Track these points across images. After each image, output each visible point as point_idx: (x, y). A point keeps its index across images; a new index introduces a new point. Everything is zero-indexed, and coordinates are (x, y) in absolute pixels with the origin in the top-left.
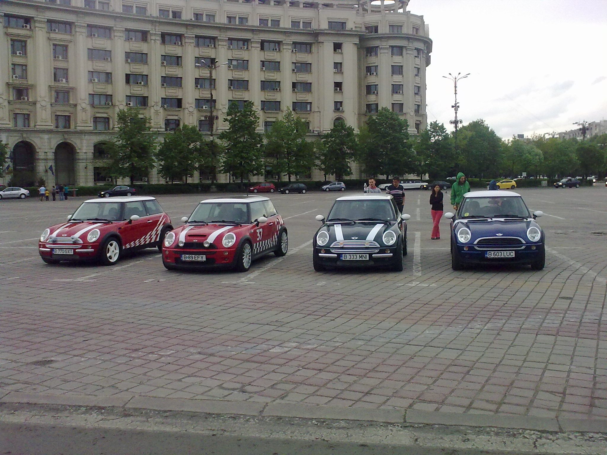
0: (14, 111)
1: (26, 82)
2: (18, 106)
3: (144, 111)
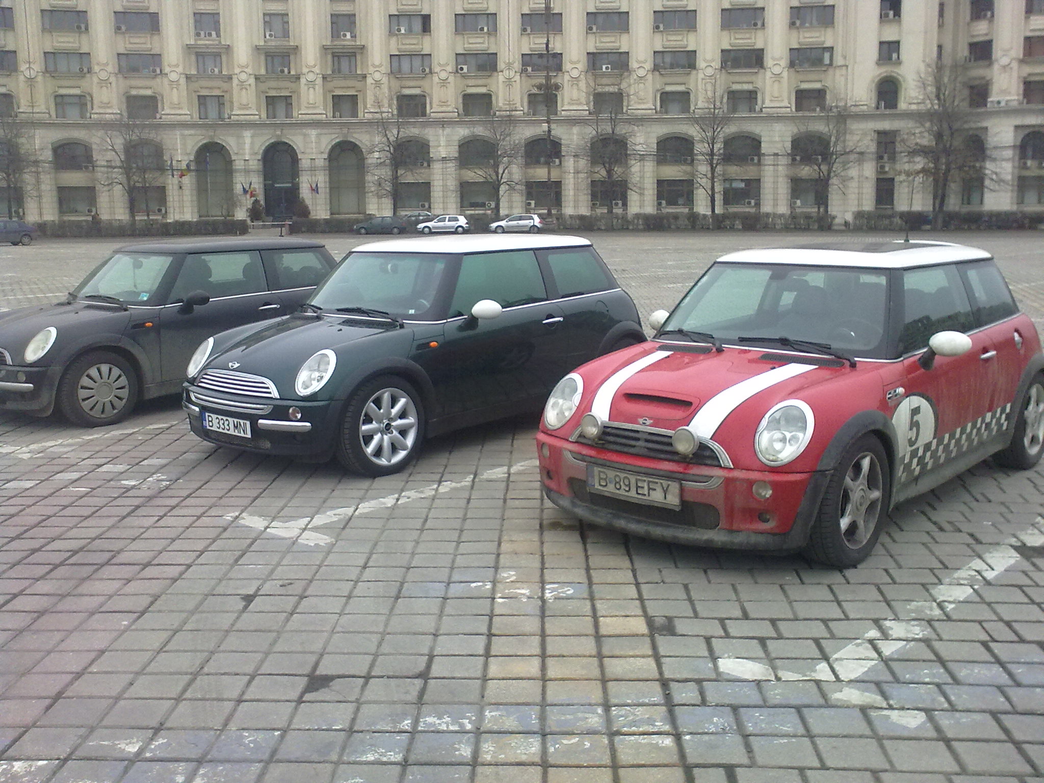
0: (267, 92)
1: (286, 43)
2: (273, 84)
3: (488, 81)
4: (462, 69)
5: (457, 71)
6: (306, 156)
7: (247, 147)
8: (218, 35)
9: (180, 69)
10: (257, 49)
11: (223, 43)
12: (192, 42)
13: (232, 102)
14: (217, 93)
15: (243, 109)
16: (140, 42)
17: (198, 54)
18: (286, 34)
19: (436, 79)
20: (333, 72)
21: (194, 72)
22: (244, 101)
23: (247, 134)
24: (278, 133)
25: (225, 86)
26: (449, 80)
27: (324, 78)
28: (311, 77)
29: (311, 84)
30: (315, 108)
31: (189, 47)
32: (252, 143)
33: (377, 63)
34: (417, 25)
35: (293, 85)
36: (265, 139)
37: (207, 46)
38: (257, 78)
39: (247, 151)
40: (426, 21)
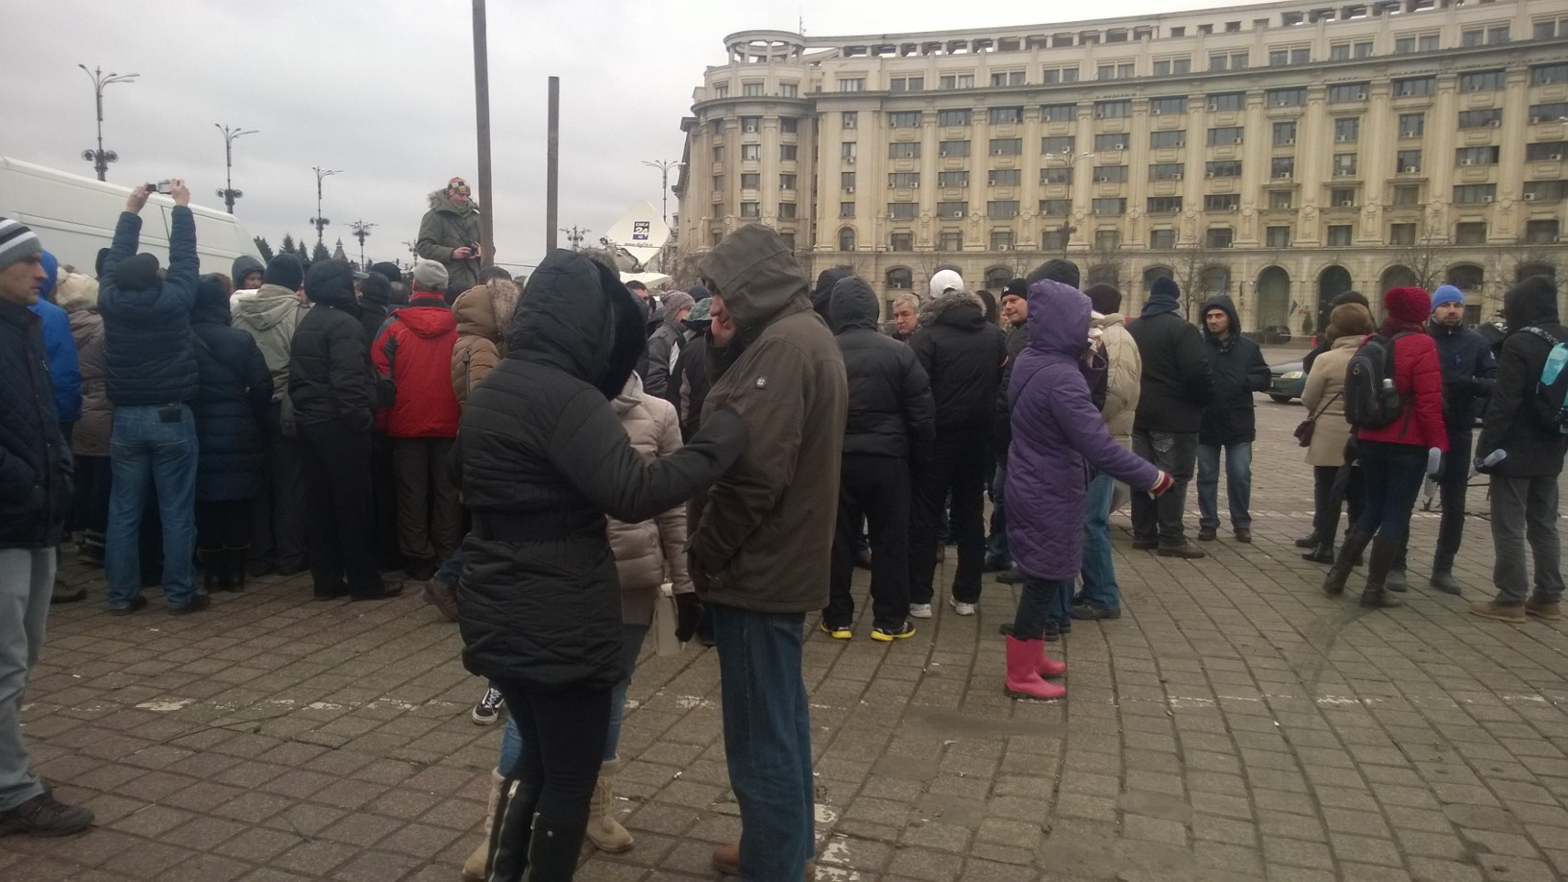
4: (1528, 197)
5: (1523, 200)
6: (1359, 279)
7: (1305, 269)
8: (1291, 175)
9: (1254, 206)
10: (1325, 185)
11: (1295, 182)
12: (1268, 183)
13: (1296, 232)
14: (1284, 224)
15: (1306, 238)
16: (1223, 186)
17: (1271, 192)
18: (1352, 171)
19: (1497, 207)
20: (1394, 203)
21: (1266, 207)
22: (1307, 231)
23: (1306, 260)
24: (1335, 258)
25: (1292, 218)
26: (1512, 208)
27: (1385, 209)
28: (1372, 208)
29: (1372, 215)
30: (1372, 236)
31: (1264, 187)
32: (1310, 268)
33: (1438, 193)
34: (1485, 156)
35: (1354, 216)
36: (1324, 262)
37: (1280, 186)
38: (1322, 211)
39: (1304, 274)
40: (1495, 151)
